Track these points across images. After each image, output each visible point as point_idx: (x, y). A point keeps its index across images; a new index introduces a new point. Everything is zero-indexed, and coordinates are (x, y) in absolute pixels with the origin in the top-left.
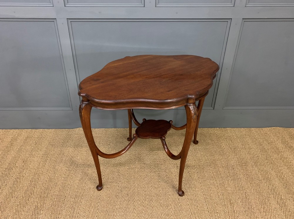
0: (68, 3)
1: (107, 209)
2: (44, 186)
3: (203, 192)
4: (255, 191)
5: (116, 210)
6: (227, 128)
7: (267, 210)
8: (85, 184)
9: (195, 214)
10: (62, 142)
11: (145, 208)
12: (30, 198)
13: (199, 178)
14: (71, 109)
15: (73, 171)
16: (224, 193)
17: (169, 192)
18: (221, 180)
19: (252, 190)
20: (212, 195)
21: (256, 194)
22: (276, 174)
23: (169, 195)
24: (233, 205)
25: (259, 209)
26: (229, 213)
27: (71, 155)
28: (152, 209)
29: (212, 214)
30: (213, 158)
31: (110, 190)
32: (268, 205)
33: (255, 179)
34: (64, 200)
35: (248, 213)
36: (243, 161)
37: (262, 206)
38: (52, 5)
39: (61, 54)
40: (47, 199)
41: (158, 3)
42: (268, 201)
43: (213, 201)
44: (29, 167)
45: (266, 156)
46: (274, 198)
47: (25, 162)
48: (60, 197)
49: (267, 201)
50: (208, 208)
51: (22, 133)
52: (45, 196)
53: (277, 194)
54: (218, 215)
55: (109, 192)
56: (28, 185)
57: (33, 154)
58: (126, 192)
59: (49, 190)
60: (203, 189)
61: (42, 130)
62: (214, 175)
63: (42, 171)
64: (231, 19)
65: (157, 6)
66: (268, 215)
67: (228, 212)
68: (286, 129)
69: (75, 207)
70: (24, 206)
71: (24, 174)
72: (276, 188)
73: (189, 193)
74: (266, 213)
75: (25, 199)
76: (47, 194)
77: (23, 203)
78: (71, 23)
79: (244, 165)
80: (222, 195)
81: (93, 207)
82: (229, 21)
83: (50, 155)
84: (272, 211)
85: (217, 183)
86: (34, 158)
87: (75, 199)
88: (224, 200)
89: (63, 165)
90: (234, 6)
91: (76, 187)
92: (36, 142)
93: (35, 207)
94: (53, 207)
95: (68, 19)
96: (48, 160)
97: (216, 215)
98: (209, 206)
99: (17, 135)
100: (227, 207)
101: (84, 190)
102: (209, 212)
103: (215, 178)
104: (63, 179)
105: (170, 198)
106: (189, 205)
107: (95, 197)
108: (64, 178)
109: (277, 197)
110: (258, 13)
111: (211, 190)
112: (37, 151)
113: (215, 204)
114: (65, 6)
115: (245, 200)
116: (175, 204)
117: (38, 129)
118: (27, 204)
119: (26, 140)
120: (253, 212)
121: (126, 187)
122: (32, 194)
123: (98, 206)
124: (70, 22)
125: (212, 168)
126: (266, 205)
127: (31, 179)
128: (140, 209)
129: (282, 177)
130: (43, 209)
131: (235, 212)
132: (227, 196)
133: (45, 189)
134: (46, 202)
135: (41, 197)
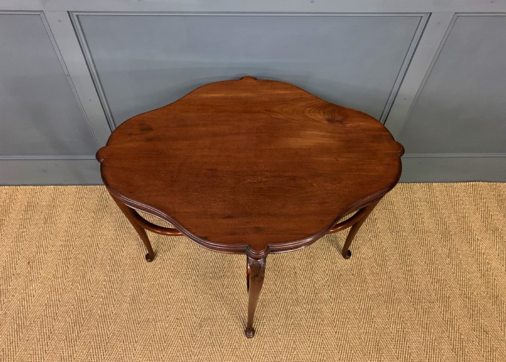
2: (70, 317)
3: (335, 327)
4: (420, 325)
8: (139, 311)
12: (50, 341)
13: (331, 297)
15: (117, 283)
17: (279, 327)
18: (367, 303)
28: (250, 361)
31: (182, 324)
34: (106, 344)
40: (78, 344)
43: (350, 345)
44: (40, 274)
47: (31, 264)
48: (99, 338)
50: (340, 359)
51: (16, 195)
52: (75, 337)
56: (43, 314)
57: (44, 245)
59: (80, 324)
60: (335, 321)
61: (52, 187)
63: (63, 284)
64: (431, 13)
70: (41, 358)
71: (34, 291)
73: (313, 330)
75: (41, 342)
76: (77, 334)
77: (39, 352)
78: (78, 18)
79: (409, 269)
80: (366, 332)
81: (155, 358)
83: (73, 248)
85: (359, 308)
86: (46, 254)
87: (125, 344)
88: (368, 344)
89: (99, 271)
91: (125, 317)
92: (46, 216)
95: (70, 13)
96: (71, 258)
99: (8, 201)
100: (371, 356)
101: (139, 324)
103: (357, 297)
104: (101, 300)
105: (280, 340)
106: (310, 353)
107: (157, 338)
111: (348, 323)
112: (51, 239)
113: (353, 352)
116: (289, 353)
117: (45, 186)
119: (26, 211)
123: (164, 356)
124: (75, 16)
126: (434, 353)
127: (46, 302)
133: (72, 323)
134: (76, 349)
135: (68, 339)
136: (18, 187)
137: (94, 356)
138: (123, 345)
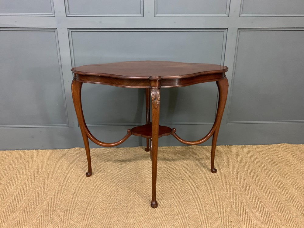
0: (69, 13)
1: (103, 221)
2: (30, 201)
3: (213, 202)
5: (113, 222)
6: (233, 146)
7: (287, 218)
8: (78, 198)
9: (206, 224)
10: (56, 161)
11: (147, 219)
12: (13, 213)
13: (207, 189)
14: (67, 126)
15: (66, 186)
16: (237, 203)
17: (174, 203)
18: (232, 191)
19: (268, 199)
20: (223, 205)
21: (273, 203)
22: (292, 184)
23: (175, 206)
24: (248, 214)
25: (278, 217)
26: (245, 222)
27: (65, 172)
28: (155, 219)
29: (225, 223)
30: (221, 171)
31: (107, 203)
32: (288, 213)
33: (270, 189)
34: (52, 214)
35: (267, 221)
36: (254, 173)
37: (281, 214)
38: (54, 15)
39: (60, 64)
40: (32, 214)
41: (157, 13)
42: (288, 208)
43: (225, 211)
44: (15, 184)
45: (278, 168)
46: (294, 206)
47: (11, 179)
48: (48, 211)
49: (286, 209)
50: (220, 218)
51: (11, 154)
52: (30, 211)
53: (296, 202)
54: (233, 224)
55: (106, 205)
56: (11, 201)
57: (22, 172)
58: (125, 204)
59: (36, 205)
60: (213, 199)
62: (223, 186)
63: (29, 187)
64: (227, 28)
65: (156, 16)
66: (290, 223)
67: (243, 221)
68: (294, 145)
69: (64, 221)
71: (9, 191)
72: (294, 197)
73: (198, 204)
74: (287, 220)
75: (5, 214)
76: (32, 209)
78: (71, 33)
79: (256, 176)
80: (235, 204)
81: (86, 220)
82: (225, 31)
83: (40, 173)
84: (294, 218)
85: (228, 194)
86: (22, 175)
88: (238, 210)
89: (55, 181)
90: (228, 17)
91: (68, 201)
92: (27, 161)
93: (16, 222)
94: (38, 221)
95: (69, 29)
96: (38, 177)
97: (230, 224)
98: (221, 216)
99: (6, 156)
100: (241, 216)
101: (77, 204)
102: (221, 221)
103: (225, 189)
105: (176, 209)
106: (198, 215)
107: (89, 210)
108: (54, 193)
109: (297, 205)
110: (252, 22)
111: (221, 200)
112: (27, 169)
113: (228, 214)
114: (66, 16)
115: (262, 209)
116: (183, 215)
117: (30, 150)
118: (7, 219)
119: (15, 159)
120: (272, 220)
121: (126, 200)
122: (14, 209)
123: (92, 219)
124: (71, 31)
125: (221, 180)
127: (16, 195)
128: (141, 220)
129: (299, 186)
130: (26, 224)
131: (252, 220)
132: (240, 205)
133: (30, 204)
134: (30, 217)
135: (25, 212)
136: (14, 151)
137: (41, 220)
138: (64, 214)
